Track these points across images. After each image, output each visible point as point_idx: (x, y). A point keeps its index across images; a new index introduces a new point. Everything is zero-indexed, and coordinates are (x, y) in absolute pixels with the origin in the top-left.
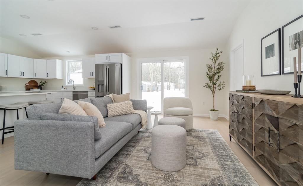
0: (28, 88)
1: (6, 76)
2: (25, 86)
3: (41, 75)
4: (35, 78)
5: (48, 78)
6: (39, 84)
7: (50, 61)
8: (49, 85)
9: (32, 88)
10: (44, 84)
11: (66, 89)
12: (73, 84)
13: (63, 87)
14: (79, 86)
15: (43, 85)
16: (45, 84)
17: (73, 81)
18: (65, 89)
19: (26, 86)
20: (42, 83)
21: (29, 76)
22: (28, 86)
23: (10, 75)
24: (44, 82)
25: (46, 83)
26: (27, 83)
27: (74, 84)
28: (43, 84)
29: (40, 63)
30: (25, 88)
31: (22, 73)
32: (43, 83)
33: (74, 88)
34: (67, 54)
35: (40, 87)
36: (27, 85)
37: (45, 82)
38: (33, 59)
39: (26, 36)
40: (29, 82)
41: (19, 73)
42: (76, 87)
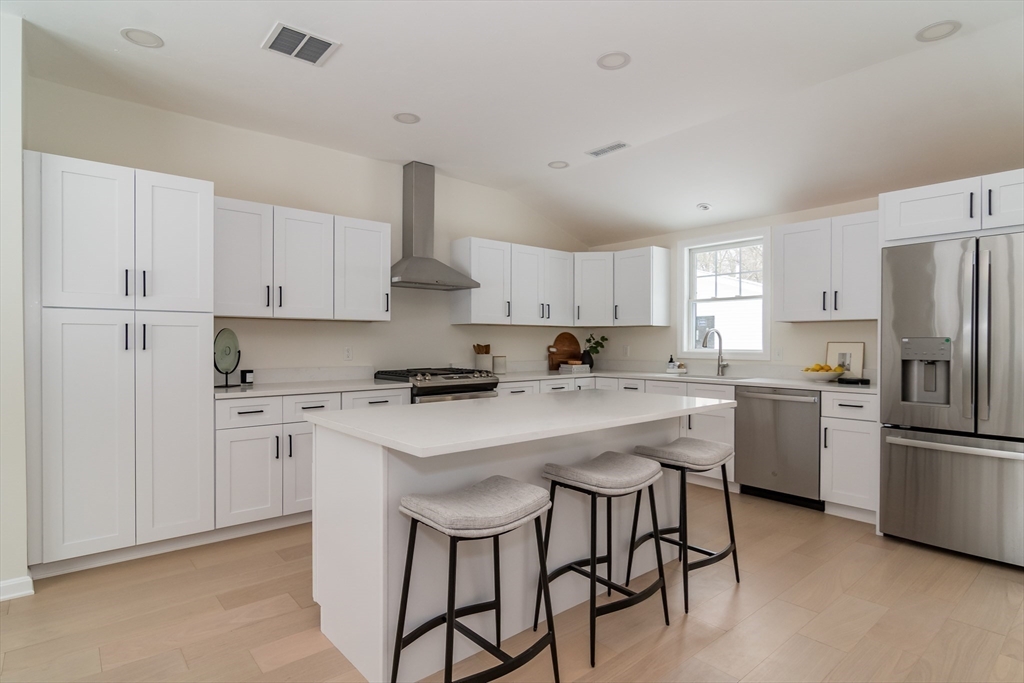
0: (554, 367)
1: (507, 321)
2: (548, 354)
3: (596, 316)
4: (578, 324)
5: (618, 323)
6: (584, 347)
7: (625, 256)
8: (612, 349)
9: (566, 363)
10: (599, 348)
11: (684, 371)
12: (717, 347)
13: (671, 361)
14: (747, 360)
15: (598, 352)
16: (602, 347)
17: (716, 336)
18: (680, 371)
19: (551, 355)
20: (593, 341)
22: (553, 353)
23: (516, 320)
24: (598, 339)
25: (605, 344)
26: (552, 344)
27: (723, 348)
28: (596, 348)
29: (593, 264)
30: (545, 364)
31: (545, 310)
32: (597, 343)
33: (725, 366)
34: (700, 216)
35: (586, 358)
36: (551, 350)
37: (603, 339)
38: (572, 254)
39: (567, 165)
40: (556, 340)
41: (537, 311)
42: (729, 363)
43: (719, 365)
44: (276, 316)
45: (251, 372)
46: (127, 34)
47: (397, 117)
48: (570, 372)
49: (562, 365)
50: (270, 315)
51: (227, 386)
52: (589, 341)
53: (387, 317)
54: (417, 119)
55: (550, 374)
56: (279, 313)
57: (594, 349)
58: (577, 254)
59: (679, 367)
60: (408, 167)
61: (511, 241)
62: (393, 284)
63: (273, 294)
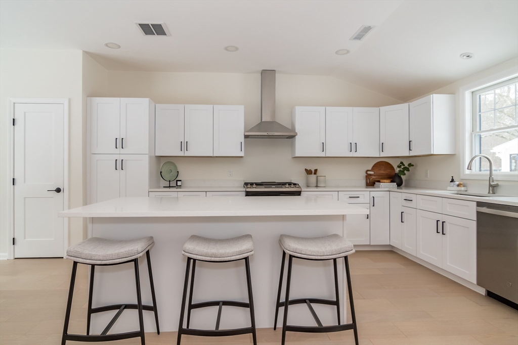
0: (371, 183)
1: (323, 155)
2: (366, 175)
3: (396, 149)
4: (383, 155)
5: (412, 153)
6: (396, 170)
7: (416, 105)
8: (420, 172)
9: (379, 181)
10: (405, 172)
11: (463, 188)
13: (452, 181)
15: (405, 174)
16: (409, 170)
18: (459, 188)
19: (368, 176)
20: (402, 167)
21: (369, 150)
22: (370, 175)
23: (329, 154)
24: (406, 165)
25: (410, 168)
26: (370, 169)
28: (403, 171)
29: (396, 113)
30: (364, 182)
31: (353, 147)
32: (405, 168)
35: (396, 179)
36: (369, 172)
37: (410, 165)
38: (378, 108)
39: (348, 52)
40: (373, 166)
41: (347, 147)
42: (500, 183)
43: (490, 186)
44: (185, 155)
45: (180, 181)
46: (107, 45)
47: (226, 49)
48: (379, 187)
49: (376, 183)
50: (183, 155)
51: (170, 187)
52: (399, 167)
53: (242, 154)
54: (237, 49)
55: (366, 188)
56: (187, 154)
57: (402, 172)
58: (381, 108)
59: (458, 186)
60: (264, 72)
61: (326, 105)
62: (246, 137)
63: (184, 145)
